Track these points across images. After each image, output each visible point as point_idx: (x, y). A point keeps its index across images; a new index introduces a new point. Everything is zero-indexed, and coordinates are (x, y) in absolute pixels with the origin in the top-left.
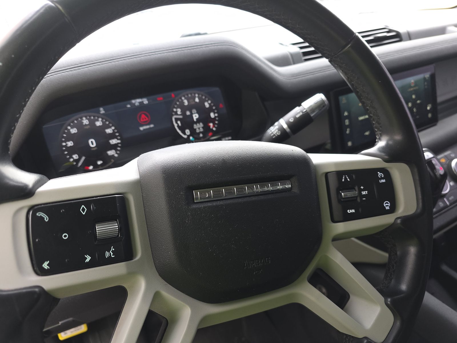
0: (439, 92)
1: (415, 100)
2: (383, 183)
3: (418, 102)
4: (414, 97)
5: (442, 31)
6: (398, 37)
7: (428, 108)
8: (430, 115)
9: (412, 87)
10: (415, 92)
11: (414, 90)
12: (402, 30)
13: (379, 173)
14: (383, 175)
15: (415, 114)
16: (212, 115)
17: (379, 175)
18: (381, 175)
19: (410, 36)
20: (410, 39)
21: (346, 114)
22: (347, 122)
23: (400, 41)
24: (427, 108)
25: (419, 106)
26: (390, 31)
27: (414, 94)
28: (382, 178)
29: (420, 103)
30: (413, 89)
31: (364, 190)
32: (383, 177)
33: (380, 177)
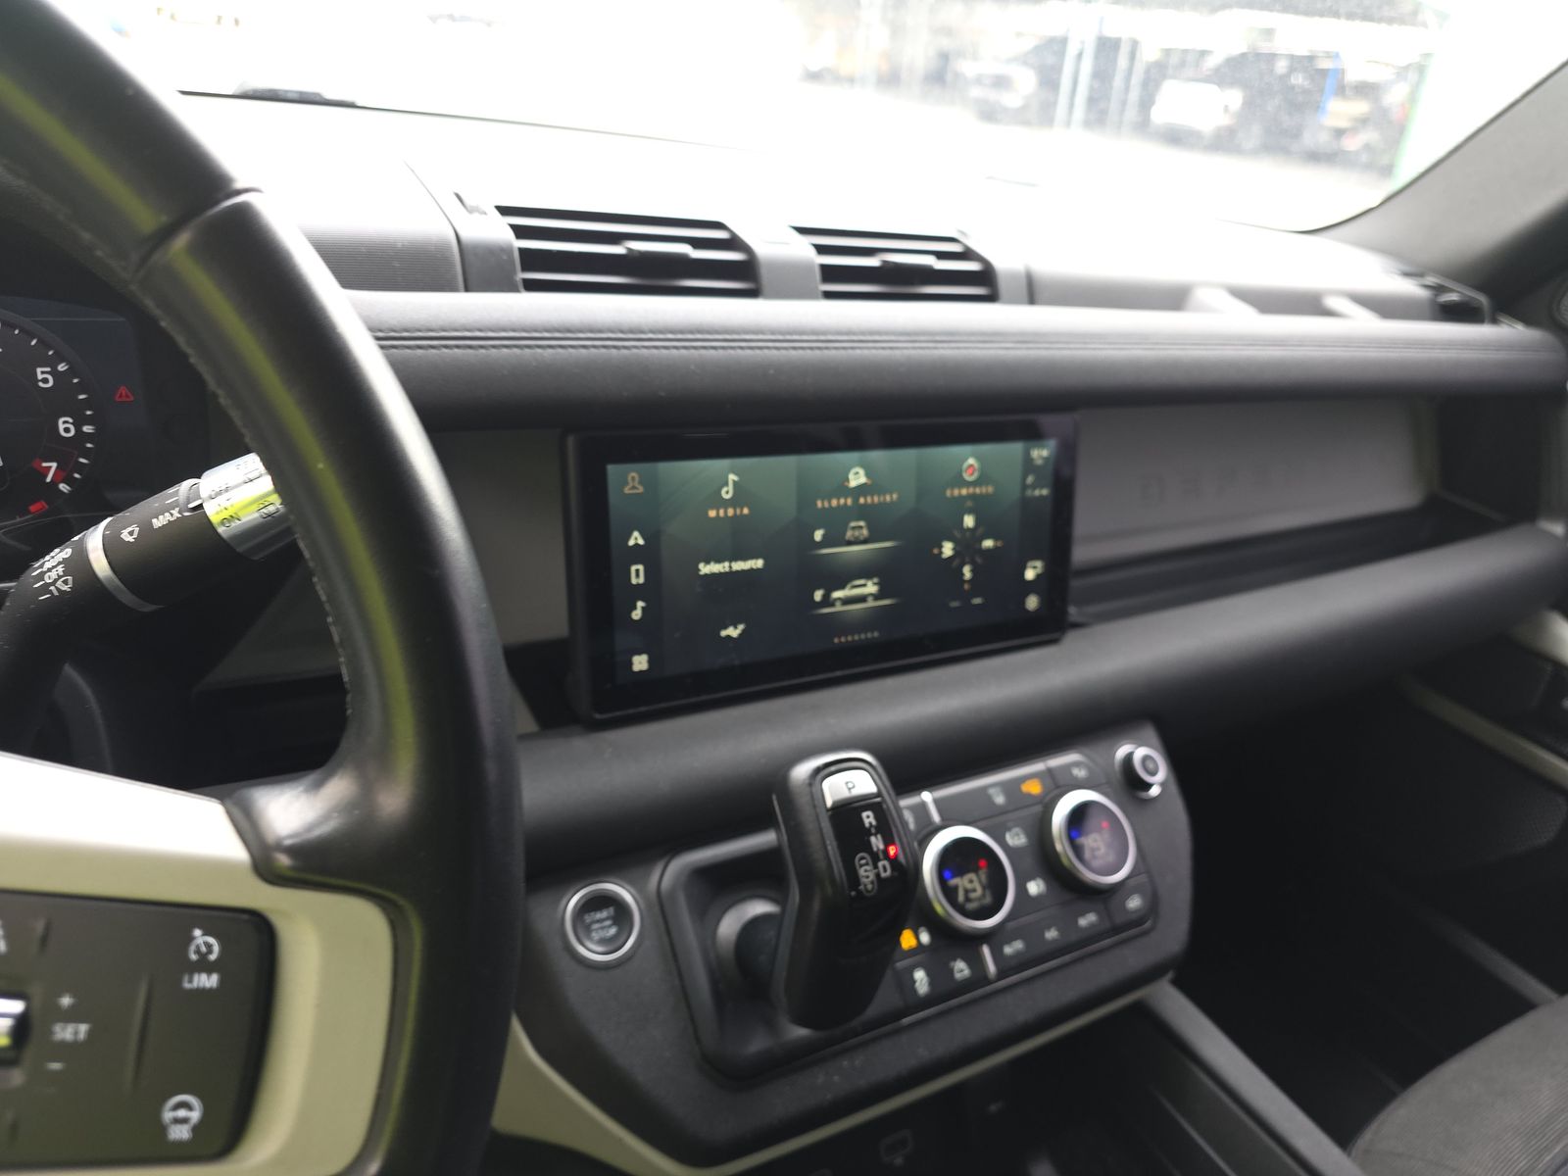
0: (1084, 521)
1: (976, 535)
2: (202, 992)
3: (988, 543)
4: (969, 521)
5: (1174, 298)
6: (984, 283)
7: (1030, 574)
8: (1032, 602)
9: (969, 484)
10: (978, 505)
11: (973, 497)
12: (1006, 262)
13: (197, 932)
14: (216, 948)
15: (966, 586)
16: (65, 426)
17: (192, 948)
18: (209, 946)
19: (1032, 291)
20: (1032, 300)
21: (636, 539)
22: (637, 574)
23: (991, 298)
24: (1023, 574)
25: (987, 563)
26: (967, 255)
27: (970, 512)
28: (205, 966)
29: (995, 549)
30: (971, 490)
31: (71, 1016)
32: (213, 957)
33: (194, 957)
